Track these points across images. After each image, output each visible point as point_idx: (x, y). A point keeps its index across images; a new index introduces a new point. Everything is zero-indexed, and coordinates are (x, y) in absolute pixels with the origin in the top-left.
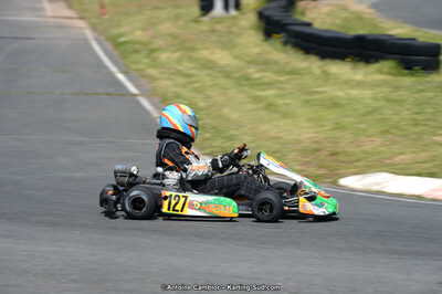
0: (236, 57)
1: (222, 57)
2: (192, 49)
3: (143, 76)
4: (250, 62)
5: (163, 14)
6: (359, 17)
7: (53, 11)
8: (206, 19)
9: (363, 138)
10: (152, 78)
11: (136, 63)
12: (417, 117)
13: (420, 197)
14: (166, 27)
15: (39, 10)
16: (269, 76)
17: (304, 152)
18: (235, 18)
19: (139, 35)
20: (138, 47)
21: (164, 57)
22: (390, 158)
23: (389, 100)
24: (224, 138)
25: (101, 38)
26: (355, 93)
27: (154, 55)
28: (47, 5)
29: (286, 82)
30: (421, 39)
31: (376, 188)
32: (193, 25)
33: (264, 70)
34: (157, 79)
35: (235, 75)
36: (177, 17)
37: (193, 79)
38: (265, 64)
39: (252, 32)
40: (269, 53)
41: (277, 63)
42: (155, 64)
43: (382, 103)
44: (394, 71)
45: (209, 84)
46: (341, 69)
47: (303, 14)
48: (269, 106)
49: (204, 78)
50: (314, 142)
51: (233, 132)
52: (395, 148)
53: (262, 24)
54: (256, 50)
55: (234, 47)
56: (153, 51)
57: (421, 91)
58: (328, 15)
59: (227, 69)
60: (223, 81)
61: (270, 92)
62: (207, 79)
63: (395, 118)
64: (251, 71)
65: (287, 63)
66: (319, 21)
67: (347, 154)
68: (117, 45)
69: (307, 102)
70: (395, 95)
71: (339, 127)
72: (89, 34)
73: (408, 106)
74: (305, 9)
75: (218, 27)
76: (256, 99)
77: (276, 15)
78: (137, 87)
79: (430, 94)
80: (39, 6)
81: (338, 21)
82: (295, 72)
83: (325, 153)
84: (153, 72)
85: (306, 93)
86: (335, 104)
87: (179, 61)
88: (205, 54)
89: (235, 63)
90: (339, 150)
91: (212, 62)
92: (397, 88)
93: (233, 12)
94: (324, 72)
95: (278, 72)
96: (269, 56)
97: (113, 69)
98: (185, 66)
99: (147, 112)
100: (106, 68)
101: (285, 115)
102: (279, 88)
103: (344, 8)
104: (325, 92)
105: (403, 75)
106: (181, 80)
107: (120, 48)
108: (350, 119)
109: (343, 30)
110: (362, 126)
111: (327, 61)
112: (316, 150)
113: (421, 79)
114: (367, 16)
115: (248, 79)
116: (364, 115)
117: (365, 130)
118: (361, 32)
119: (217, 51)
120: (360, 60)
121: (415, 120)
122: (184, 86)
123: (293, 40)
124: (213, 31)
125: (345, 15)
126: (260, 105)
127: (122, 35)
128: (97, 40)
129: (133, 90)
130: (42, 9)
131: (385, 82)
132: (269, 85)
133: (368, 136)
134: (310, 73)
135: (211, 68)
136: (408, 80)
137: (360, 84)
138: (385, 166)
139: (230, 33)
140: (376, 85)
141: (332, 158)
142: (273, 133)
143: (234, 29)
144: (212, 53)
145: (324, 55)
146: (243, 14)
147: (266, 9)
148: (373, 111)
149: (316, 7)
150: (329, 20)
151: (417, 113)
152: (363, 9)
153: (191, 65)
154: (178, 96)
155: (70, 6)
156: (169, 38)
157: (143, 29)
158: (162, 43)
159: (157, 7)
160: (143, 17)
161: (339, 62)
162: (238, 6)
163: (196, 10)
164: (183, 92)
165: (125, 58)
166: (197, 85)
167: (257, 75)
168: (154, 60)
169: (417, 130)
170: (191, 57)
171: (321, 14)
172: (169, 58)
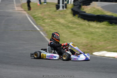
0: (66, 21)
1: (62, 21)
2: (54, 19)
3: (41, 26)
4: (69, 22)
5: (46, 9)
6: (98, 10)
7: (17, 9)
8: (58, 11)
9: (99, 42)
10: (43, 27)
11: (39, 22)
12: (113, 36)
13: (114, 58)
14: (47, 13)
15: (14, 9)
16: (74, 26)
17: (84, 46)
18: (65, 10)
19: (40, 15)
20: (40, 18)
21: (47, 21)
22: (106, 47)
23: (106, 32)
25: (30, 16)
26: (97, 30)
27: (44, 20)
28: (16, 7)
29: (79, 27)
30: (114, 16)
31: (103, 55)
32: (54, 12)
33: (73, 24)
34: (45, 27)
35: (66, 26)
36: (50, 10)
38: (73, 22)
39: (70, 14)
40: (74, 20)
41: (76, 22)
42: (44, 23)
43: (104, 33)
44: (107, 24)
45: (59, 28)
46: (93, 24)
47: (83, 9)
48: (74, 34)
49: (57, 26)
50: (86, 43)
51: (65, 41)
52: (108, 45)
53: (73, 12)
54: (71, 19)
55: (65, 18)
57: (115, 30)
58: (90, 10)
59: (64, 24)
60: (62, 27)
61: (74, 30)
62: (58, 26)
63: (108, 37)
64: (69, 24)
65: (79, 22)
66: (87, 11)
67: (95, 46)
68: (34, 18)
69: (84, 33)
70: (108, 31)
71: (93, 39)
72: (27, 15)
73: (111, 34)
74: (84, 8)
75: (61, 13)
76: (71, 32)
77: (76, 9)
78: (39, 29)
80: (14, 7)
81: (92, 11)
82: (81, 25)
83: (89, 46)
84: (44, 25)
85: (84, 30)
86: (92, 33)
87: (51, 22)
88: (57, 20)
89: (65, 22)
90: (93, 45)
91: (59, 22)
92: (108, 29)
93: (65, 9)
94: (89, 25)
95: (77, 25)
96: (74, 21)
97: (33, 24)
98: (52, 23)
99: (42, 35)
101: (78, 36)
102: (77, 29)
103: (94, 8)
104: (89, 30)
105: (110, 25)
106: (51, 27)
107: (35, 18)
108: (96, 37)
109: (94, 14)
110: (99, 39)
111: (90, 22)
112: (87, 45)
113: (115, 26)
114: (100, 10)
115: (69, 27)
116: (100, 35)
118: (98, 14)
119: (61, 19)
120: (98, 22)
121: (113, 37)
122: (52, 28)
123: (81, 16)
124: (60, 14)
125: (95, 10)
126: (72, 33)
127: (35, 15)
128: (29, 16)
129: (38, 29)
130: (15, 8)
131: (105, 27)
132: (74, 28)
133: (100, 42)
134: (85, 25)
135: (59, 24)
136: (111, 27)
137: (98, 28)
138: (105, 49)
139: (64, 14)
140: (103, 28)
141: (91, 47)
142: (75, 41)
143: (65, 13)
144: (59, 20)
145: (89, 20)
146: (67, 9)
147: (73, 8)
148: (102, 35)
149: (86, 8)
150: (90, 11)
151: (113, 35)
152: (99, 8)
153: (54, 23)
154: (50, 31)
155: (22, 8)
156: (48, 16)
157: (41, 14)
158: (46, 17)
159: (45, 8)
160: (41, 10)
161: (93, 22)
162: (66, 7)
163: (55, 9)
164: (51, 30)
165: (36, 21)
166: (55, 28)
167: (71, 26)
168: (44, 22)
169: (114, 40)
170: (54, 21)
171: (88, 9)
172: (48, 21)
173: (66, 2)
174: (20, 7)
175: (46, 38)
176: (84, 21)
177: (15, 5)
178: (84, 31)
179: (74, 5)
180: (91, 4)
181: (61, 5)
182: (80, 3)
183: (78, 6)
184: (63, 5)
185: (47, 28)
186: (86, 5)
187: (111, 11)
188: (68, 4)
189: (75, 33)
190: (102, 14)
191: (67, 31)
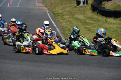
1: (81, 17)
2: (73, 15)
3: (59, 22)
4: (88, 18)
5: (67, 5)
7: (38, 5)
8: (78, 7)
10: (61, 23)
11: (58, 19)
14: (67, 9)
16: (92, 22)
18: (86, 6)
20: (59, 14)
21: (65, 17)
26: (112, 26)
27: (63, 16)
28: (37, 3)
32: (74, 8)
35: (83, 22)
36: (71, 6)
37: (72, 23)
38: (91, 18)
39: (90, 10)
40: (93, 16)
42: (63, 19)
43: (118, 29)
46: (110, 20)
48: (89, 30)
54: (90, 15)
55: (85, 14)
56: (63, 15)
60: (79, 23)
61: (91, 26)
62: (75, 23)
64: (87, 20)
65: (97, 18)
68: (54, 13)
72: (47, 11)
74: (105, 4)
75: (81, 9)
80: (35, 4)
82: (99, 21)
84: (62, 21)
87: (69, 18)
89: (84, 18)
91: (78, 18)
95: (94, 21)
97: (52, 20)
98: (71, 20)
102: (93, 25)
106: (68, 23)
111: (107, 18)
115: (86, 23)
119: (80, 15)
123: (100, 12)
126: (87, 29)
127: (56, 11)
128: (49, 12)
129: (55, 26)
132: (91, 24)
134: (102, 21)
135: (77, 20)
137: (114, 24)
139: (85, 10)
144: (78, 16)
146: (88, 5)
147: (94, 4)
148: (116, 31)
150: (111, 7)
154: (66, 27)
155: (43, 4)
156: (68, 12)
157: (61, 10)
158: (66, 13)
159: (66, 4)
160: (62, 6)
161: (110, 18)
162: (87, 3)
163: (76, 5)
164: (68, 26)
165: (55, 17)
166: (72, 24)
170: (73, 17)
171: (108, 6)
172: (67, 17)
174: (41, 3)
175: (60, 34)
176: (102, 17)
177: (37, 1)
183: (98, 2)
191: (83, 27)
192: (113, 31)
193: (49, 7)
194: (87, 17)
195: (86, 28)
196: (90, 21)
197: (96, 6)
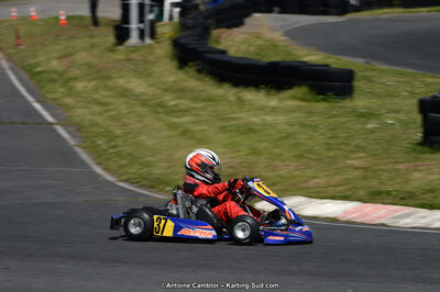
0: (152, 86)
1: (138, 85)
2: (108, 78)
3: (59, 105)
4: (166, 90)
5: (78, 43)
6: (273, 45)
8: (120, 47)
9: (277, 163)
10: (68, 107)
11: (52, 92)
12: (331, 141)
13: (334, 220)
14: (81, 57)
16: (185, 103)
18: (150, 46)
19: (54, 64)
20: (54, 76)
21: (80, 86)
22: (305, 182)
23: (303, 126)
24: (140, 164)
25: (17, 67)
26: (269, 118)
27: (71, 84)
29: (203, 109)
30: (333, 66)
32: (109, 54)
33: (181, 98)
34: (74, 108)
35: (152, 103)
36: (93, 46)
37: (110, 107)
38: (180, 91)
39: (167, 60)
40: (183, 81)
41: (193, 90)
42: (72, 92)
43: (296, 128)
44: (308, 97)
45: (126, 111)
46: (255, 96)
47: (217, 42)
48: (185, 133)
49: (121, 106)
51: (149, 159)
52: (309, 172)
53: (177, 52)
54: (172, 78)
55: (150, 75)
56: (70, 80)
57: (336, 116)
58: (242, 42)
59: (144, 97)
60: (139, 109)
61: (185, 119)
62: (125, 106)
63: (310, 143)
64: (167, 98)
65: (202, 91)
66: (233, 48)
68: (34, 75)
69: (222, 129)
70: (309, 120)
71: (255, 152)
72: (5, 64)
73: (322, 131)
74: (219, 37)
75: (133, 56)
77: (191, 43)
78: (53, 115)
79: (344, 119)
81: (252, 49)
82: (210, 99)
84: (68, 100)
85: (221, 120)
86: (250, 130)
87: (96, 90)
88: (121, 82)
89: (151, 91)
91: (128, 90)
92: (311, 113)
93: (148, 41)
94: (239, 98)
95: (195, 99)
96: (186, 84)
97: (30, 98)
98: (102, 95)
99: (64, 141)
100: (23, 97)
102: (195, 115)
103: (259, 37)
104: (240, 118)
105: (318, 101)
106: (98, 109)
107: (35, 78)
108: (265, 144)
109: (258, 58)
110: (277, 151)
111: (241, 89)
113: (335, 105)
114: (280, 43)
115: (164, 107)
116: (278, 140)
117: (280, 155)
118: (275, 59)
119: (133, 79)
121: (328, 144)
122: (100, 114)
123: (208, 67)
124: (129, 60)
125: (260, 42)
126: (177, 132)
127: (37, 65)
128: (12, 69)
129: (50, 118)
131: (299, 107)
132: (186, 112)
133: (282, 161)
134: (225, 99)
135: (126, 96)
136: (321, 106)
137: (274, 110)
138: (300, 189)
139: (146, 61)
140: (292, 110)
143: (150, 58)
144: (128, 82)
146: (158, 43)
147: (180, 37)
148: (289, 136)
149: (230, 35)
150: (243, 48)
151: (331, 138)
152: (278, 37)
153: (107, 94)
154: (94, 124)
156: (84, 67)
157: (58, 58)
158: (78, 72)
159: (72, 37)
160: (59, 47)
161: (253, 88)
162: (153, 35)
163: (111, 39)
164: (99, 120)
165: (41, 87)
166: (114, 113)
167: (172, 103)
168: (70, 89)
169: (332, 154)
170: (106, 86)
171: (235, 42)
172: (85, 87)
173: (151, 17)
175: (78, 150)
176: (220, 86)
178: (220, 124)
179: (183, 26)
180: (247, 20)
181: (134, 25)
182: (206, 18)
183: (198, 31)
184: (141, 26)
185: (80, 111)
186: (229, 27)
187: (320, 48)
188: (158, 24)
189: (186, 131)
190: (289, 59)
191: (157, 125)
192: (282, 139)
193: (10, 51)
194: (163, 87)
195: (172, 126)
196: (182, 102)
197: (192, 46)
